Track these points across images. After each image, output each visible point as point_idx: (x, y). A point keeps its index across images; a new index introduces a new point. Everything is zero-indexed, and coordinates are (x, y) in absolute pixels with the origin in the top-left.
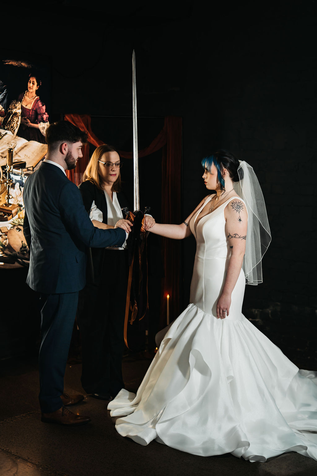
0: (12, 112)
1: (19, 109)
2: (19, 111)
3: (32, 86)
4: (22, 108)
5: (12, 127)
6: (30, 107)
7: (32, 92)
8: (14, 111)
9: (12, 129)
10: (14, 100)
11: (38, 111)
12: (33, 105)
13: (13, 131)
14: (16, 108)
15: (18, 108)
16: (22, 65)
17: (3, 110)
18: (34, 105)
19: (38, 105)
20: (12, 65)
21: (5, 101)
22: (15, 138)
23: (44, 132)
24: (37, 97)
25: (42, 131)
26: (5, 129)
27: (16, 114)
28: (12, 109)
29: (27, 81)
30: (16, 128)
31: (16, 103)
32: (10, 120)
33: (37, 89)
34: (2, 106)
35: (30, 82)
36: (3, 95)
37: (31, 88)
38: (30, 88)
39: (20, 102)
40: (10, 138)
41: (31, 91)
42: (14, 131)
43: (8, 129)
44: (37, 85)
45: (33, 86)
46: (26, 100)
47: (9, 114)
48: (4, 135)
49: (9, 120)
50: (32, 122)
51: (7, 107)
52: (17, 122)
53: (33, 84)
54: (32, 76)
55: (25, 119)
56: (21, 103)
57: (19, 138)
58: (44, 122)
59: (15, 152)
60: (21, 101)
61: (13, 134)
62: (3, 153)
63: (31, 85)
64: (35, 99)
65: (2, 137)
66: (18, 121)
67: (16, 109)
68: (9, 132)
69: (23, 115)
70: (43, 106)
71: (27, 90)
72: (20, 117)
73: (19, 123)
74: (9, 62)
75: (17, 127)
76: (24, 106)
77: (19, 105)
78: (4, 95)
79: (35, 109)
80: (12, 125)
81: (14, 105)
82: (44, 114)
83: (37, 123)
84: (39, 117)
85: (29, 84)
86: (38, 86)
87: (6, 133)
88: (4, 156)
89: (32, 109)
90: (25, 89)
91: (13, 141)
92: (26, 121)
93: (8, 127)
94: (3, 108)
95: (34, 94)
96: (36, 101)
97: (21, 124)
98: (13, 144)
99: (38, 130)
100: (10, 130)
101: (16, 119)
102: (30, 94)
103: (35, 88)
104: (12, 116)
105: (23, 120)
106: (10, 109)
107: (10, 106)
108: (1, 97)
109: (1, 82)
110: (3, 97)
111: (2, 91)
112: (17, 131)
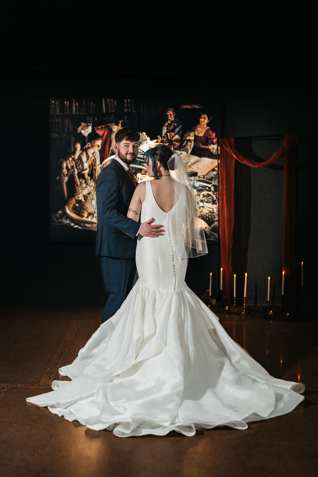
0: (186, 139)
1: (192, 136)
2: (193, 138)
3: (204, 121)
4: (195, 136)
5: (186, 149)
6: (201, 135)
7: (203, 125)
8: (188, 138)
9: (187, 151)
10: (188, 131)
11: (209, 137)
12: (204, 134)
13: (187, 152)
14: (189, 136)
15: (191, 136)
16: (195, 107)
17: (179, 138)
19: (209, 133)
20: (186, 108)
21: (181, 132)
22: (189, 156)
23: (214, 151)
24: (207, 128)
25: (212, 150)
26: (181, 151)
27: (189, 140)
28: (186, 137)
29: (200, 117)
30: (189, 149)
31: (190, 133)
33: (208, 122)
34: (178, 135)
35: (202, 118)
37: (203, 121)
38: (202, 122)
39: (193, 132)
40: (185, 156)
41: (203, 124)
42: (188, 151)
43: (183, 150)
44: (208, 120)
45: (205, 120)
46: (198, 130)
47: (184, 141)
49: (184, 144)
50: (203, 145)
51: (182, 136)
52: (190, 146)
53: (205, 119)
54: (204, 113)
55: (197, 143)
56: (194, 132)
57: (192, 156)
58: (214, 144)
59: (189, 165)
60: (194, 131)
61: (187, 153)
63: (203, 120)
64: (206, 129)
66: (191, 145)
67: (190, 137)
68: (184, 153)
69: (195, 140)
70: (213, 133)
72: (193, 142)
73: (192, 146)
74: (184, 106)
75: (190, 149)
76: (197, 134)
77: (192, 134)
78: (180, 128)
79: (206, 136)
80: (186, 148)
81: (188, 135)
82: (214, 139)
83: (208, 145)
84: (210, 141)
85: (200, 119)
86: (209, 120)
87: (181, 154)
89: (204, 136)
91: (187, 158)
92: (198, 144)
93: (183, 149)
94: (180, 137)
95: (205, 126)
96: (207, 131)
97: (194, 147)
98: (187, 160)
99: (209, 150)
100: (185, 151)
101: (189, 144)
102: (201, 126)
103: (206, 121)
104: (187, 142)
105: (196, 144)
106: (184, 137)
107: (185, 135)
108: (177, 130)
109: (178, 120)
110: (179, 130)
111: (178, 126)
112: (190, 151)
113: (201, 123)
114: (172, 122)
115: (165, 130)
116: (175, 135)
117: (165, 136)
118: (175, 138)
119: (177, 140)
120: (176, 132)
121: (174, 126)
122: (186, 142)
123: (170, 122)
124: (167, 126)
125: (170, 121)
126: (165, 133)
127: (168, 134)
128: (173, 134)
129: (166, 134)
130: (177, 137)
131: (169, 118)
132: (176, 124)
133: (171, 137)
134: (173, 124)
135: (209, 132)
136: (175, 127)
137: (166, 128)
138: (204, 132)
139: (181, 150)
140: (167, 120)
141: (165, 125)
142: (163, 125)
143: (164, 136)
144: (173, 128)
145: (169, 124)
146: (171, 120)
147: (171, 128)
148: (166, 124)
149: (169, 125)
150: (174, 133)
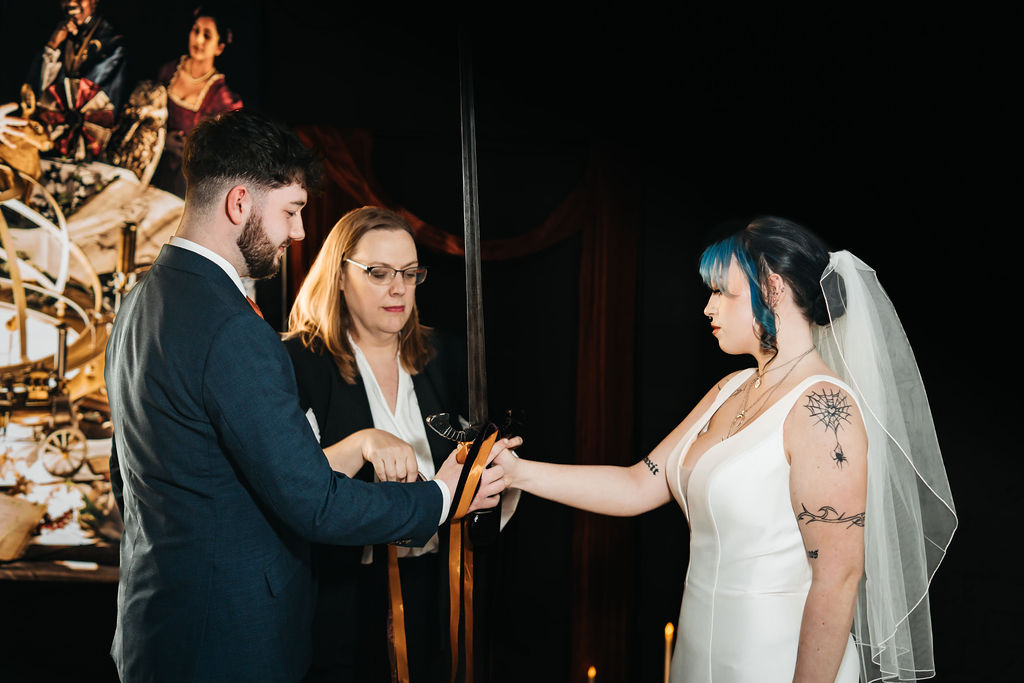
0: (137, 116)
1: (160, 107)
2: (160, 114)
3: (204, 45)
4: (171, 105)
5: (136, 159)
6: (194, 103)
7: (201, 62)
8: (144, 112)
9: (136, 165)
10: (144, 78)
12: (205, 100)
13: (138, 171)
14: (150, 103)
15: (157, 102)
17: (111, 107)
18: (208, 100)
19: (221, 100)
21: (118, 81)
22: (145, 192)
24: (216, 77)
26: (113, 164)
27: (148, 122)
28: (137, 106)
29: (188, 27)
30: (147, 162)
31: (152, 90)
32: (131, 141)
33: (218, 53)
34: (107, 94)
35: (197, 32)
36: (111, 63)
37: (201, 47)
38: (196, 48)
39: (163, 88)
40: (130, 190)
41: (199, 56)
42: (143, 170)
43: (123, 165)
44: (220, 42)
45: (206, 43)
46: (182, 84)
47: (129, 121)
48: (110, 182)
49: (128, 138)
51: (121, 99)
52: (152, 147)
53: (207, 36)
54: (205, 13)
55: (178, 138)
56: (167, 89)
57: (158, 192)
59: (144, 233)
60: (167, 85)
61: (140, 179)
62: (104, 235)
63: (201, 39)
64: (210, 83)
65: (104, 187)
66: (154, 144)
67: (150, 107)
68: (127, 175)
69: (171, 125)
70: (235, 100)
71: (187, 53)
72: (162, 132)
73: (159, 149)
75: (151, 160)
76: (176, 99)
77: (159, 96)
78: (115, 62)
79: (209, 111)
80: (137, 153)
81: (146, 96)
85: (192, 36)
86: (223, 45)
87: (117, 178)
88: (107, 242)
89: (202, 110)
90: (180, 49)
91: (138, 200)
92: (180, 144)
93: (124, 158)
94: (112, 101)
95: (209, 68)
96: (215, 89)
97: (164, 153)
98: (138, 210)
100: (131, 169)
101: (148, 137)
102: (195, 66)
103: (212, 48)
104: (139, 128)
105: (173, 141)
106: (130, 106)
107: (133, 96)
108: (103, 69)
109: (106, 25)
110: (109, 70)
111: (108, 51)
112: (150, 170)
113: (193, 52)
114: (80, 28)
115: (51, 67)
116: (95, 89)
117: (52, 89)
118: (91, 105)
119: (99, 117)
120: (98, 80)
121: (92, 48)
122: (135, 126)
123: (72, 28)
124: (62, 47)
125: (75, 23)
126: (53, 78)
127: (67, 82)
128: (84, 86)
129: (58, 83)
130: (101, 100)
131: (72, 12)
132: (98, 43)
133: (78, 96)
134: (86, 40)
135: (221, 95)
136: (95, 57)
137: (57, 54)
138: (203, 94)
139: (117, 161)
140: (64, 17)
141: (54, 41)
142: (46, 39)
143: (47, 89)
144: (85, 57)
145: (70, 34)
146: (80, 22)
147: (77, 58)
148: (61, 36)
149: (70, 43)
150: (91, 83)
